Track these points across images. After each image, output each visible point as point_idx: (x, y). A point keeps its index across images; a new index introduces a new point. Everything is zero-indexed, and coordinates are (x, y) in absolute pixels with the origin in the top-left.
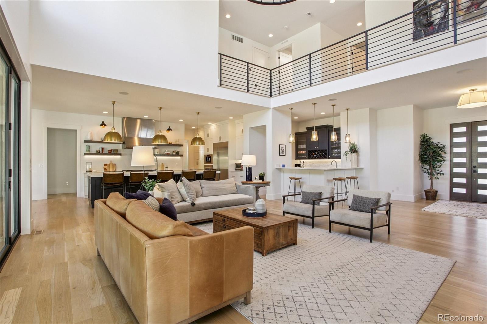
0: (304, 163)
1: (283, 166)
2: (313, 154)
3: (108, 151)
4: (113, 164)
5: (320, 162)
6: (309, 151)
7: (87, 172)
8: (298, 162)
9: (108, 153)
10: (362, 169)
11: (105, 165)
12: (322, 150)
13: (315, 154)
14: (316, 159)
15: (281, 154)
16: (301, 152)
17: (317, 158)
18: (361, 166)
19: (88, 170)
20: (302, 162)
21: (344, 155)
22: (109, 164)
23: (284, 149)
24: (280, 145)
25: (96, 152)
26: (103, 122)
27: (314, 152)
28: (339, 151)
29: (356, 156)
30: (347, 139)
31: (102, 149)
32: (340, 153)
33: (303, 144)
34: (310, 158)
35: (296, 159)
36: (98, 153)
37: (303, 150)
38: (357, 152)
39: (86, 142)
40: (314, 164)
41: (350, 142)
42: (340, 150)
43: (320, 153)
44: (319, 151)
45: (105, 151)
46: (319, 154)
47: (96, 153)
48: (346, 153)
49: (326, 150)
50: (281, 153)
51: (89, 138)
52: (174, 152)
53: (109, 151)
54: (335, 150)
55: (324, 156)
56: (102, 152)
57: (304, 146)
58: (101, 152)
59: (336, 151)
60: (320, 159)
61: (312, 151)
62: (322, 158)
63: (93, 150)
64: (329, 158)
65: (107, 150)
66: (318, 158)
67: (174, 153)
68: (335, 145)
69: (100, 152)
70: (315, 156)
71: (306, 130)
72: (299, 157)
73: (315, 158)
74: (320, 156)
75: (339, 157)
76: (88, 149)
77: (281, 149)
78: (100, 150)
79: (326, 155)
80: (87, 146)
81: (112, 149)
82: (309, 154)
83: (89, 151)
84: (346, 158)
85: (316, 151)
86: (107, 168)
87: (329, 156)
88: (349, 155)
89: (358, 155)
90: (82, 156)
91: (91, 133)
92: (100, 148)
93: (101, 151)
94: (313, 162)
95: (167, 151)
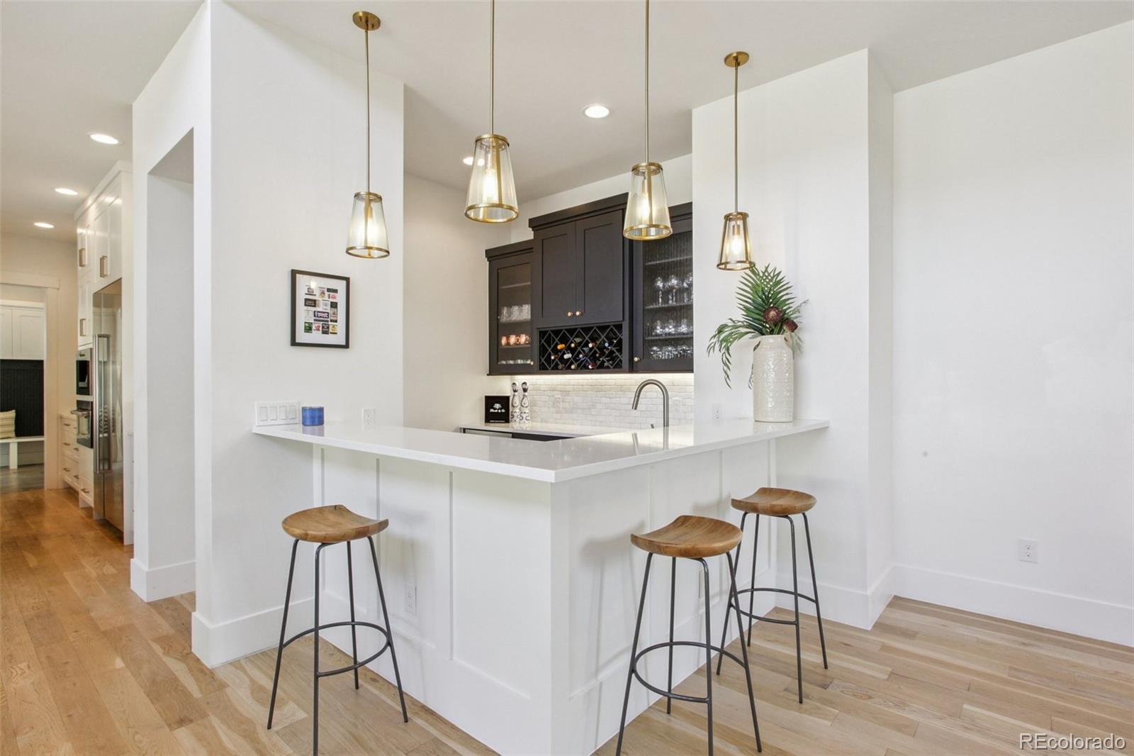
0: (525, 390)
1: (314, 418)
2: (559, 347)
5: (597, 388)
6: (542, 334)
8: (503, 385)
10: (821, 431)
12: (603, 328)
13: (569, 349)
14: (574, 372)
15: (302, 337)
16: (513, 339)
17: (578, 366)
18: (814, 414)
20: (519, 387)
21: (710, 348)
23: (334, 305)
24: (294, 273)
27: (564, 335)
28: (683, 329)
29: (786, 354)
30: (735, 247)
32: (688, 339)
33: (520, 304)
34: (546, 366)
35: (491, 373)
37: (516, 328)
38: (793, 327)
40: (568, 399)
41: (752, 265)
42: (690, 323)
43: (593, 340)
44: (589, 332)
46: (586, 345)
48: (725, 336)
49: (619, 327)
50: (308, 329)
54: (663, 328)
55: (611, 356)
57: (522, 313)
59: (671, 329)
60: (591, 372)
61: (557, 332)
62: (600, 368)
64: (633, 369)
66: (582, 368)
68: (666, 300)
70: (566, 356)
71: (529, 235)
72: (504, 362)
73: (569, 368)
74: (594, 358)
75: (684, 364)
77: (311, 303)
79: (620, 351)
82: (543, 351)
84: (726, 363)
85: (572, 331)
87: (631, 360)
88: (744, 346)
89: (796, 349)
94: (568, 388)
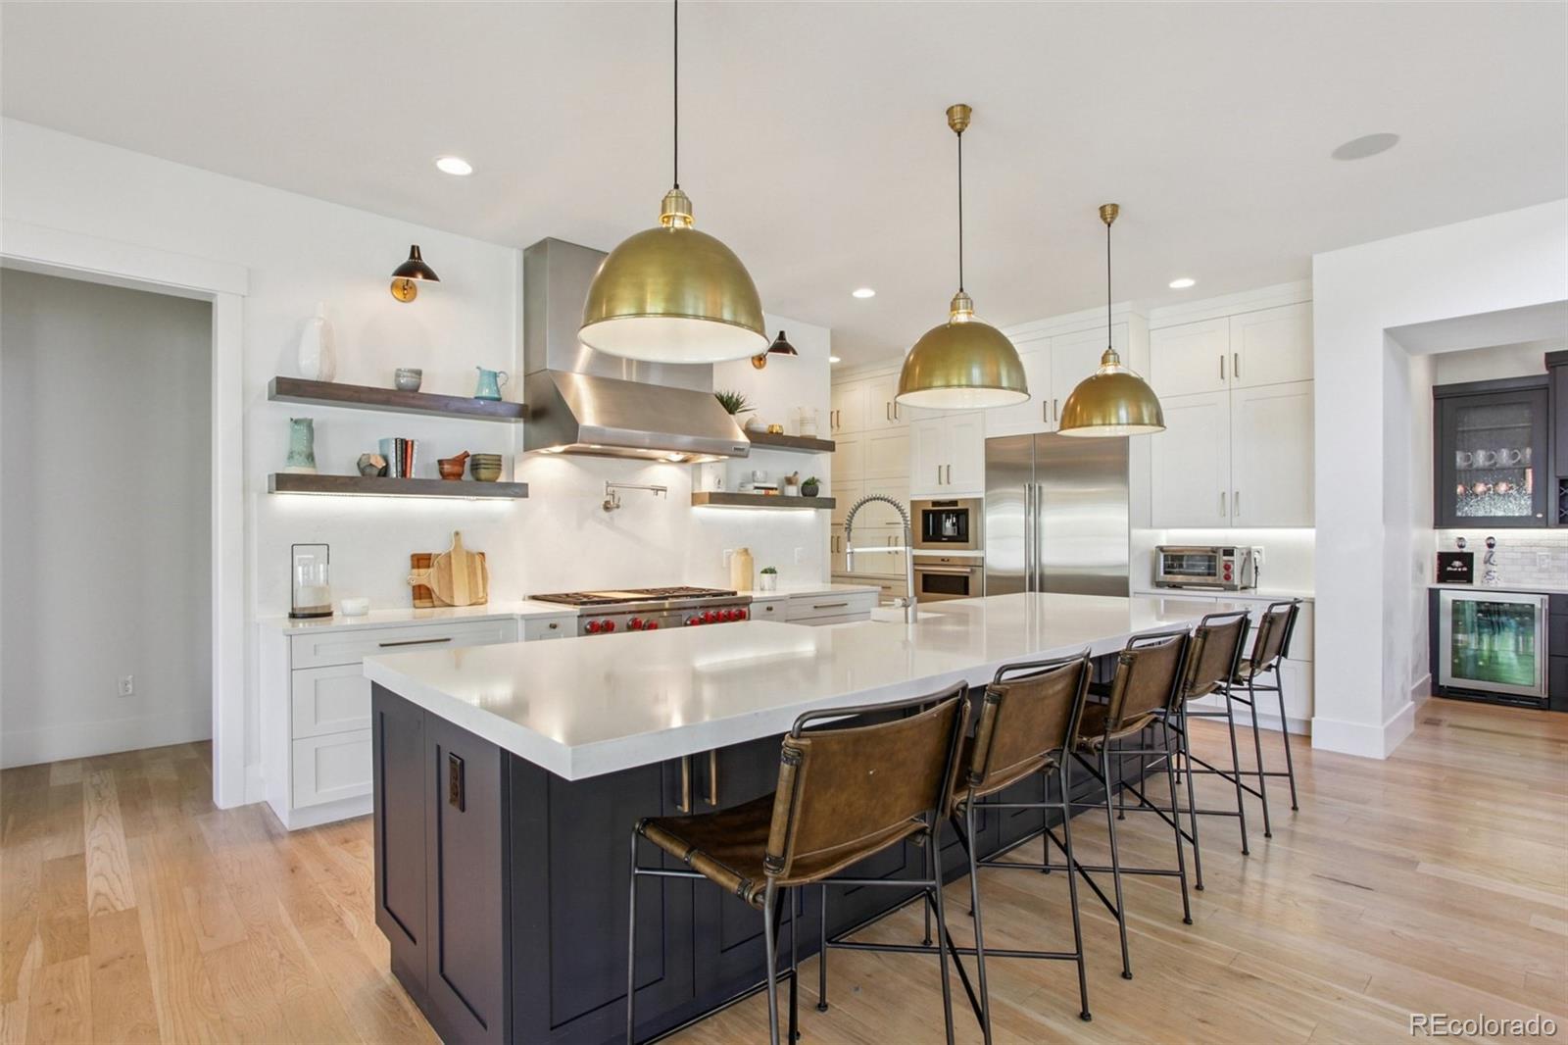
0: (1491, 546)
3: (441, 462)
4: (470, 556)
6: (1562, 481)
7: (293, 616)
9: (436, 476)
11: (421, 561)
19: (305, 602)
20: (1483, 541)
22: (449, 556)
25: (362, 471)
26: (414, 250)
31: (404, 447)
35: (1438, 526)
36: (372, 478)
39: (288, 388)
45: (421, 467)
47: (356, 473)
51: (308, 368)
52: (789, 481)
53: (447, 468)
56: (404, 473)
58: (393, 473)
63: (339, 461)
65: (434, 460)
67: (792, 491)
69: (384, 472)
76: (302, 447)
78: (386, 459)
80: (296, 422)
81: (466, 455)
83: (311, 457)
86: (434, 586)
90: (254, 496)
91: (327, 331)
92: (382, 443)
93: (392, 461)
95: (760, 475)
